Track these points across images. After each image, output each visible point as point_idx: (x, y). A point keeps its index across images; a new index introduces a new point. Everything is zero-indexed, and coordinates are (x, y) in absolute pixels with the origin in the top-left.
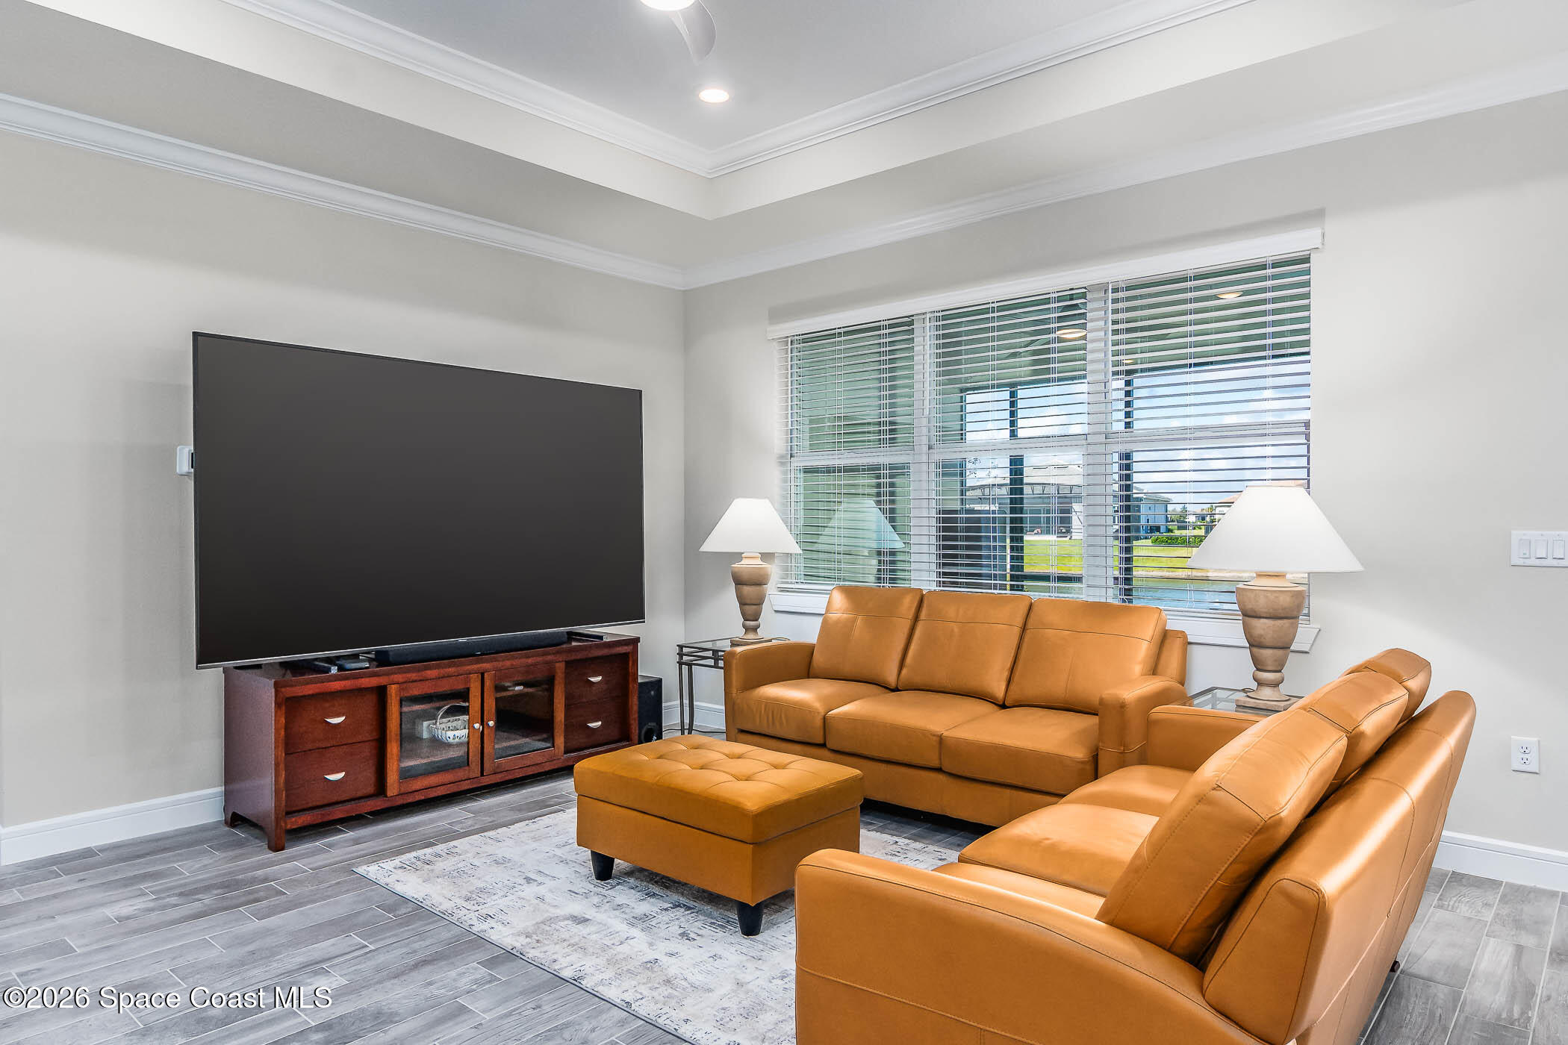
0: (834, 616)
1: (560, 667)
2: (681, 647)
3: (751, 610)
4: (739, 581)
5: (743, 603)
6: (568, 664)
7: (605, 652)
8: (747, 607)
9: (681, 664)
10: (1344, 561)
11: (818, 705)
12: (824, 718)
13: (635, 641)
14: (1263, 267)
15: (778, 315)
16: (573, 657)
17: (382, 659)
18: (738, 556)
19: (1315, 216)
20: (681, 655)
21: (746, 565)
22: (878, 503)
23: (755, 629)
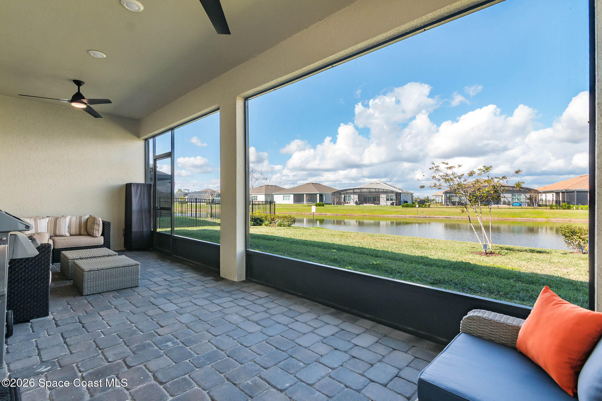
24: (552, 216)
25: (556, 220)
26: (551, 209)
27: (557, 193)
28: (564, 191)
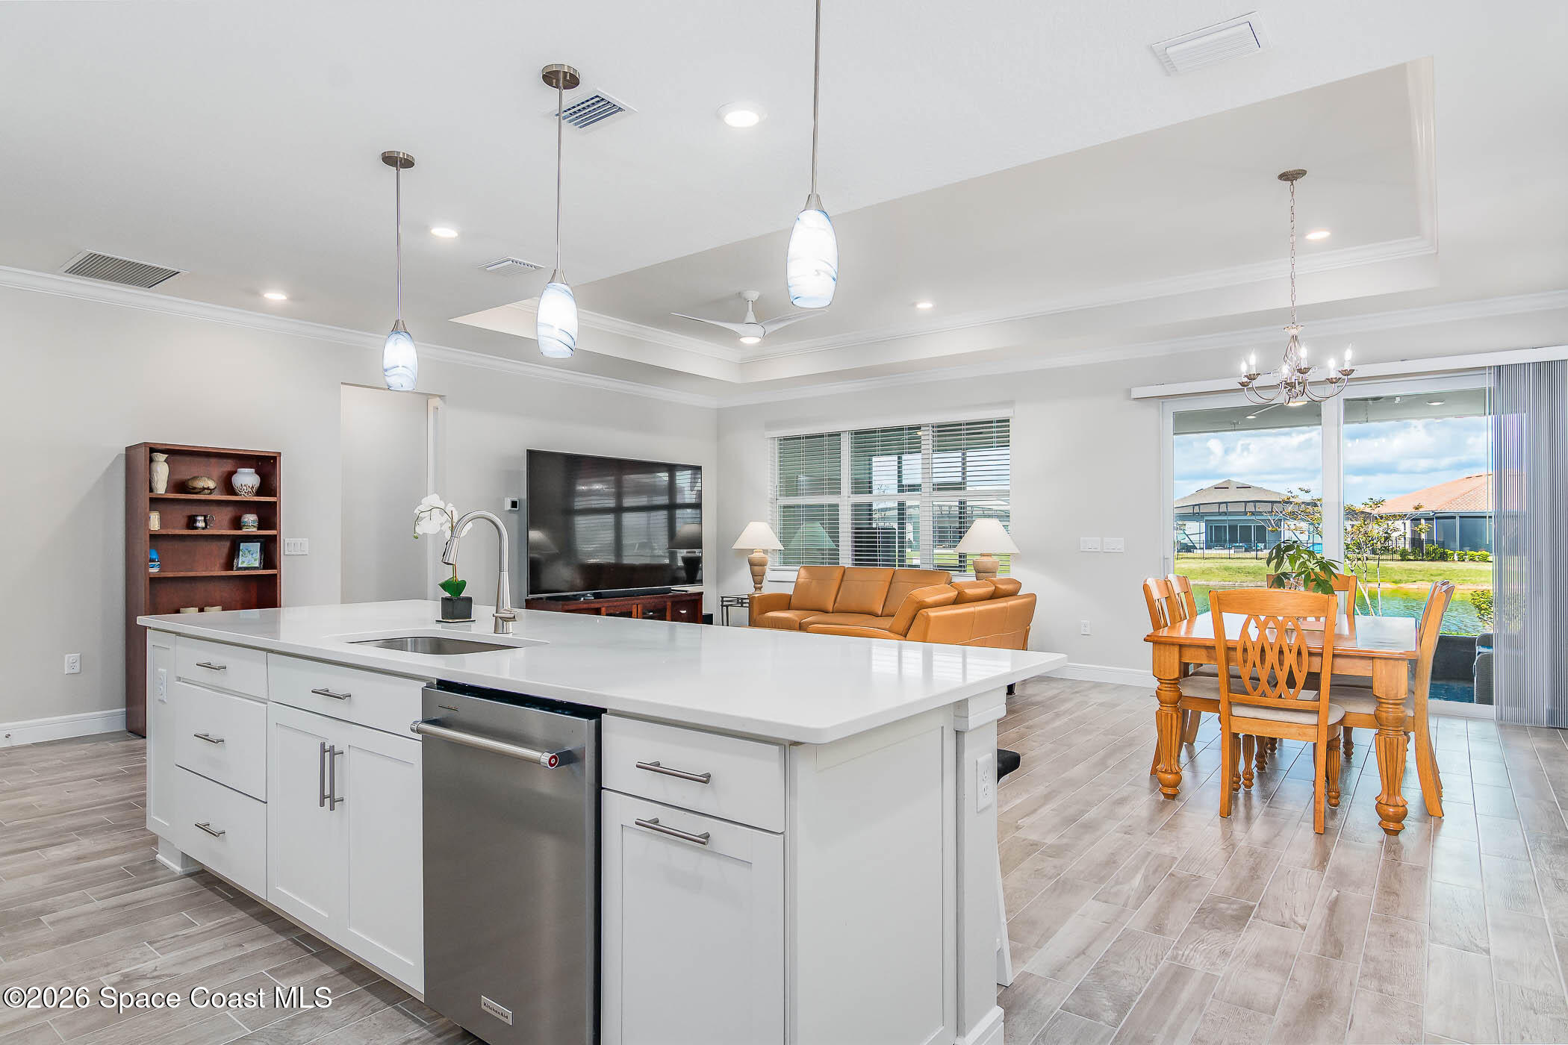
0: (801, 580)
1: (669, 604)
2: (722, 598)
3: (758, 578)
4: (752, 564)
5: (754, 575)
6: (672, 602)
7: (689, 598)
8: (755, 577)
9: (722, 606)
10: (1011, 548)
11: (796, 619)
12: (800, 624)
13: (701, 594)
14: (991, 422)
15: (769, 426)
16: (676, 600)
17: (597, 596)
18: (752, 551)
19: (1010, 403)
20: (722, 601)
21: (756, 556)
22: (822, 524)
23: (760, 588)
24: (1406, 578)
25: (1416, 587)
26: (1402, 560)
27: (1416, 520)
28: (1431, 514)
